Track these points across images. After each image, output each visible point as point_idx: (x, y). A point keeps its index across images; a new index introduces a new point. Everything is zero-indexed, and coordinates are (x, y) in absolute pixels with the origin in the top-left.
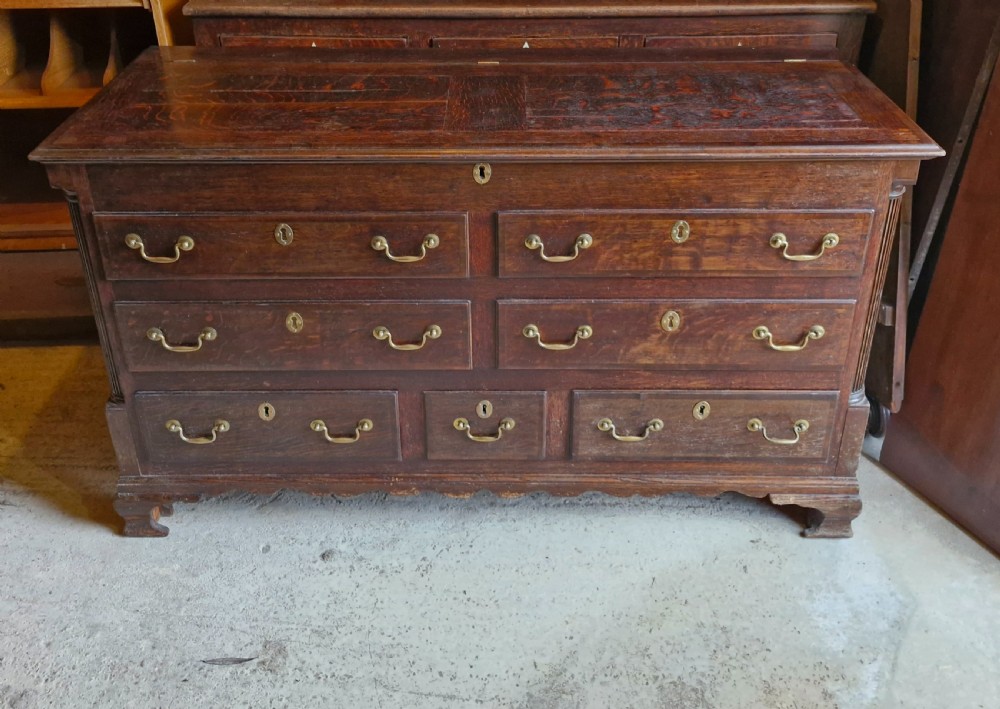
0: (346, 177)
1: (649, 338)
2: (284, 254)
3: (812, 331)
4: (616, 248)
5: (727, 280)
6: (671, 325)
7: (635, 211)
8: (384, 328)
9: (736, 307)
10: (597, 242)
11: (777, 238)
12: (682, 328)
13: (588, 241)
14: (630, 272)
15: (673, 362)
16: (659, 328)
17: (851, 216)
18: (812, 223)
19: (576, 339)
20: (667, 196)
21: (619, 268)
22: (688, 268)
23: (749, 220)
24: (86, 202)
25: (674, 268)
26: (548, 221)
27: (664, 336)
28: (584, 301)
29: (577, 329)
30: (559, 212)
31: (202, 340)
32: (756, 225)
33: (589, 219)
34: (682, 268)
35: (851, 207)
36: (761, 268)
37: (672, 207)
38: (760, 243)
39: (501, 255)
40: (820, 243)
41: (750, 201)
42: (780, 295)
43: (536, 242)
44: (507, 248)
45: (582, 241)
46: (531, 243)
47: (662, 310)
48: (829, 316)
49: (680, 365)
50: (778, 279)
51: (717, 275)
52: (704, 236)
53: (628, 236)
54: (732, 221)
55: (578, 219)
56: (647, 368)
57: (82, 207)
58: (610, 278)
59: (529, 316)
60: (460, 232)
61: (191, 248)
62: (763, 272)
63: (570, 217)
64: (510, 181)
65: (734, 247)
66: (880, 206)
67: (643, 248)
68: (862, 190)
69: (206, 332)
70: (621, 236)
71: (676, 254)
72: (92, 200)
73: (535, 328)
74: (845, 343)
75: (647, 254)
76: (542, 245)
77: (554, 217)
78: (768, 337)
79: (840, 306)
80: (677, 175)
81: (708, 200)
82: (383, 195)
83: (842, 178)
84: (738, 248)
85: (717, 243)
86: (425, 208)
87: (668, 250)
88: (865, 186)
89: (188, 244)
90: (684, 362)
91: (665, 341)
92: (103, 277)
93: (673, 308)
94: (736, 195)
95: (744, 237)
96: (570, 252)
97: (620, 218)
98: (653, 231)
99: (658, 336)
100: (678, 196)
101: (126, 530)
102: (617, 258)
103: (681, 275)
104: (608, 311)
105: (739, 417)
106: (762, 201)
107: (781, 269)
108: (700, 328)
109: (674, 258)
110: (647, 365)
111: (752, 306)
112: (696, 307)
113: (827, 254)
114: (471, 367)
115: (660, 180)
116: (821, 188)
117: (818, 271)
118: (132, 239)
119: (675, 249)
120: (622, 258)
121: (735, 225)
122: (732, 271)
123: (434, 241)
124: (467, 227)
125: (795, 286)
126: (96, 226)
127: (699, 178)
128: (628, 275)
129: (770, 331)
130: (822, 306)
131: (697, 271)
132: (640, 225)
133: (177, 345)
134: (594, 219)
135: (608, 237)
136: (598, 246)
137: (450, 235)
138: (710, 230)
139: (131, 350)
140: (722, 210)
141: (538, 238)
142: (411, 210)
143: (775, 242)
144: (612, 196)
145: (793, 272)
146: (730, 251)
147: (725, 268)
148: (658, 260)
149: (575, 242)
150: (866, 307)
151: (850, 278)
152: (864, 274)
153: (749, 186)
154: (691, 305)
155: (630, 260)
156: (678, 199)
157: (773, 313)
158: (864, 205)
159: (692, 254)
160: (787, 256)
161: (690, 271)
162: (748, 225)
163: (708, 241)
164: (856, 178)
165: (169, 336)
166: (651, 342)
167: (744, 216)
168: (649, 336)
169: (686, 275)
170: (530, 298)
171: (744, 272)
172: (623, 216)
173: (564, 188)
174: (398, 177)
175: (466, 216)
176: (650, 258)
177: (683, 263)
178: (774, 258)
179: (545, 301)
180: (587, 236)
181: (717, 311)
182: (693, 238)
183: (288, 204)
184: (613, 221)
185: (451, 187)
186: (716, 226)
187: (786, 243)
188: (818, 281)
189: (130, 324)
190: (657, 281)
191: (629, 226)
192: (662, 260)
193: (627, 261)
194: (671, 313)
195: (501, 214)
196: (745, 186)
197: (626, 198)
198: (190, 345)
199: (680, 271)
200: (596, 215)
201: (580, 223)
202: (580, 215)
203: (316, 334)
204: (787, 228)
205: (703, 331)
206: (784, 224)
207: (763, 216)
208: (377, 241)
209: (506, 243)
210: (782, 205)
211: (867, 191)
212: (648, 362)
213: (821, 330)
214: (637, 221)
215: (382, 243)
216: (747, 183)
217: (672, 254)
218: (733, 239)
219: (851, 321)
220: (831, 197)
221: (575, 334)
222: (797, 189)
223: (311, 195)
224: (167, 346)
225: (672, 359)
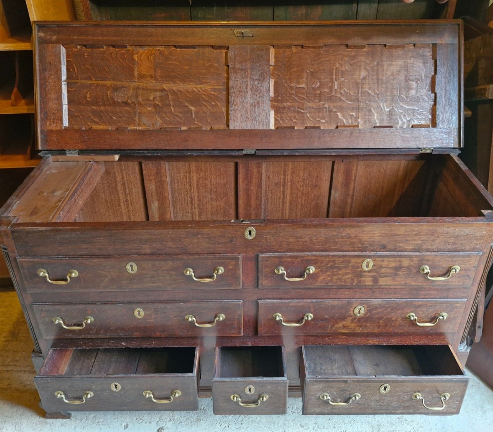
0: (168, 237)
1: (346, 320)
2: (132, 278)
3: (440, 315)
4: (328, 273)
5: (393, 289)
6: (359, 312)
7: (341, 253)
8: (191, 315)
9: (398, 304)
10: (318, 270)
11: (424, 268)
12: (365, 315)
13: (312, 270)
14: (336, 285)
15: (359, 332)
16: (352, 314)
17: (469, 256)
18: (446, 260)
19: (304, 320)
20: (360, 246)
21: (330, 284)
22: (371, 284)
23: (408, 259)
24: (13, 252)
25: (362, 284)
26: (289, 259)
27: (355, 318)
28: (309, 301)
29: (304, 315)
30: (296, 254)
31: (85, 323)
32: (412, 261)
33: (313, 258)
34: (367, 284)
35: (468, 251)
36: (413, 283)
37: (362, 252)
38: (414, 270)
39: (260, 277)
40: (449, 271)
41: (410, 248)
42: (423, 297)
43: (282, 271)
44: (264, 273)
45: (309, 270)
46: (278, 271)
47: (355, 305)
48: (451, 308)
49: (364, 333)
50: (423, 288)
51: (387, 287)
52: (381, 267)
53: (336, 267)
54: (398, 259)
55: (306, 258)
56: (344, 334)
57: (10, 254)
58: (324, 289)
59: (276, 309)
60: (237, 265)
61: (76, 276)
62: (414, 285)
63: (302, 257)
64: (267, 238)
65: (398, 273)
66: (485, 250)
67: (345, 273)
68: (475, 242)
69: (87, 320)
70: (332, 267)
71: (364, 276)
72: (16, 251)
73: (280, 315)
74: (459, 321)
75: (347, 277)
76: (285, 272)
77: (292, 257)
78: (416, 319)
79: (457, 302)
80: (366, 234)
81: (384, 247)
82: (191, 245)
83: (464, 236)
84: (400, 273)
85: (389, 271)
86: (216, 252)
87: (360, 274)
88: (477, 240)
89: (75, 274)
90: (365, 332)
91: (356, 320)
92: (25, 290)
93: (361, 304)
94: (401, 245)
95: (404, 267)
96: (301, 276)
97: (332, 258)
98: (351, 264)
99: (351, 318)
100: (367, 245)
101: (47, 416)
102: (329, 278)
103: (367, 287)
104: (323, 306)
105: (408, 392)
106: (416, 248)
107: (425, 284)
108: (375, 314)
109: (363, 279)
110: (344, 333)
111: (406, 303)
112: (374, 304)
113: (452, 276)
114: (242, 334)
115: (356, 237)
116: (451, 241)
117: (446, 285)
118: (41, 272)
119: (363, 274)
120: (332, 279)
121: (400, 261)
122: (396, 285)
123: (221, 270)
124: (240, 262)
125: (433, 292)
126: (19, 264)
127: (380, 236)
128: (335, 287)
129: (416, 316)
130: (447, 303)
131: (377, 285)
132: (343, 262)
133: (71, 325)
134: (316, 258)
135: (324, 268)
136: (318, 272)
137: (231, 267)
138: (385, 264)
139: (44, 328)
140: (393, 253)
141: (283, 269)
142: (207, 254)
143: (423, 270)
144: (327, 245)
145: (432, 286)
146: (396, 274)
147: (392, 283)
148: (353, 279)
149: (305, 271)
150: (472, 303)
151: (464, 288)
152: (472, 285)
153: (409, 240)
154: (372, 302)
155: (337, 279)
156: (367, 247)
157: (419, 306)
158: (476, 250)
159: (373, 276)
160: (429, 278)
161: (371, 285)
162: (408, 261)
163: (383, 269)
164: (472, 236)
165: (66, 321)
166: (347, 321)
167: (405, 256)
168: (347, 318)
169: (369, 287)
170: (277, 299)
171: (403, 285)
172: (334, 256)
173: (298, 241)
174: (199, 236)
175: (240, 257)
176: (348, 278)
177: (368, 281)
178: (422, 279)
179: (286, 301)
180: (312, 267)
181: (387, 305)
182: (375, 268)
183: (134, 251)
184: (327, 259)
185: (231, 241)
186: (389, 261)
187: (429, 271)
188: (445, 290)
189: (42, 315)
190: (352, 290)
191: (337, 262)
192: (356, 279)
193: (334, 280)
194: (359, 307)
195: (261, 255)
196: (407, 240)
197: (336, 246)
198: (79, 325)
199: (366, 285)
200: (317, 256)
201: (308, 260)
202: (309, 256)
203: (152, 319)
204: (430, 263)
205: (378, 316)
206: (428, 260)
207: (416, 256)
208: (187, 271)
209: (264, 271)
210: (428, 251)
211: (478, 243)
212: (346, 332)
213: (445, 315)
214: (341, 259)
215: (190, 272)
216: (408, 239)
217: (361, 276)
218: (398, 268)
219: (463, 310)
220: (457, 246)
221: (303, 318)
222: (437, 241)
223: (148, 246)
224: (65, 327)
225: (359, 330)
